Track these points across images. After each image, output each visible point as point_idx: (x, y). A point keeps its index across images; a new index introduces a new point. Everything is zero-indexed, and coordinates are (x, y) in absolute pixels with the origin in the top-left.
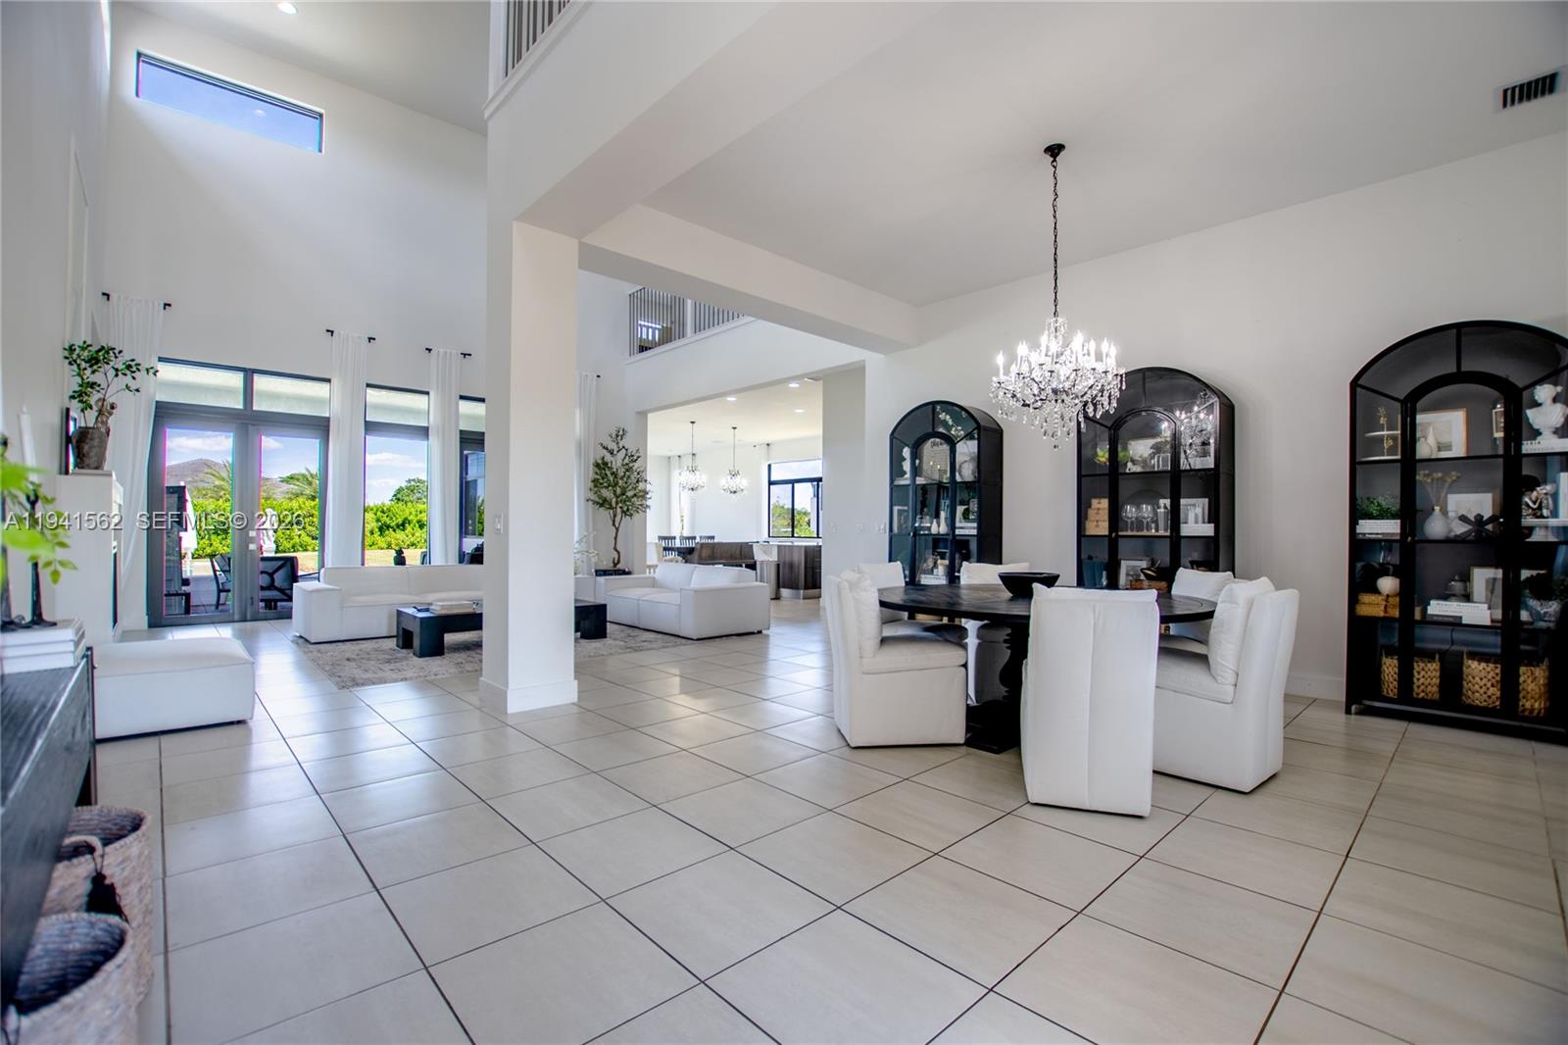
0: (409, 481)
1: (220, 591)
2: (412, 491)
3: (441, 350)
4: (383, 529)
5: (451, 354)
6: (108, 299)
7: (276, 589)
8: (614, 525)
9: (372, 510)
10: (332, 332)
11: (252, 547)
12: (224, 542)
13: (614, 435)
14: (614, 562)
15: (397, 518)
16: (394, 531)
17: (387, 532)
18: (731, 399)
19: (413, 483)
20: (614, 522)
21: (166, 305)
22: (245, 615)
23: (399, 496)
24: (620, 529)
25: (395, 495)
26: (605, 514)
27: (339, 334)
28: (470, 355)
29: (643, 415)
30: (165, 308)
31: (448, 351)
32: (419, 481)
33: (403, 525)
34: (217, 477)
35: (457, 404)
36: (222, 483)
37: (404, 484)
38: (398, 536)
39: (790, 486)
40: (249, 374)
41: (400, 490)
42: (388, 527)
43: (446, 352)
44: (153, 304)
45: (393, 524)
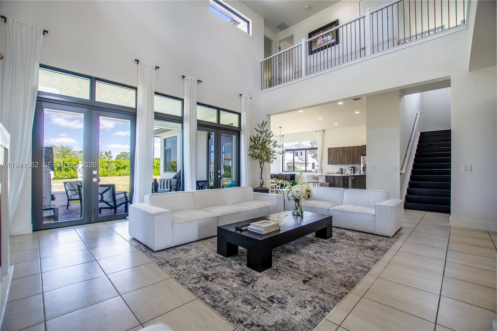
0: (121, 153)
1: (69, 200)
2: (123, 156)
3: (189, 77)
4: (118, 168)
5: (193, 79)
6: (5, 21)
7: (104, 202)
8: (261, 167)
9: (113, 162)
10: (138, 61)
11: (95, 180)
12: (60, 174)
13: (260, 125)
14: (261, 184)
15: (122, 165)
16: (121, 169)
17: (119, 170)
18: (301, 111)
19: (123, 153)
20: (261, 166)
21: (45, 32)
22: (91, 221)
23: (118, 158)
24: (263, 169)
25: (117, 157)
26: (257, 161)
27: (142, 63)
28: (201, 82)
29: (269, 116)
30: (44, 34)
31: (192, 78)
32: (125, 153)
33: (124, 167)
34: (58, 151)
35: (196, 107)
36: (60, 152)
37: (120, 154)
38: (123, 171)
39: (305, 151)
40: (93, 80)
41: (118, 156)
42: (119, 168)
43: (191, 79)
44: (36, 29)
45: (121, 167)
